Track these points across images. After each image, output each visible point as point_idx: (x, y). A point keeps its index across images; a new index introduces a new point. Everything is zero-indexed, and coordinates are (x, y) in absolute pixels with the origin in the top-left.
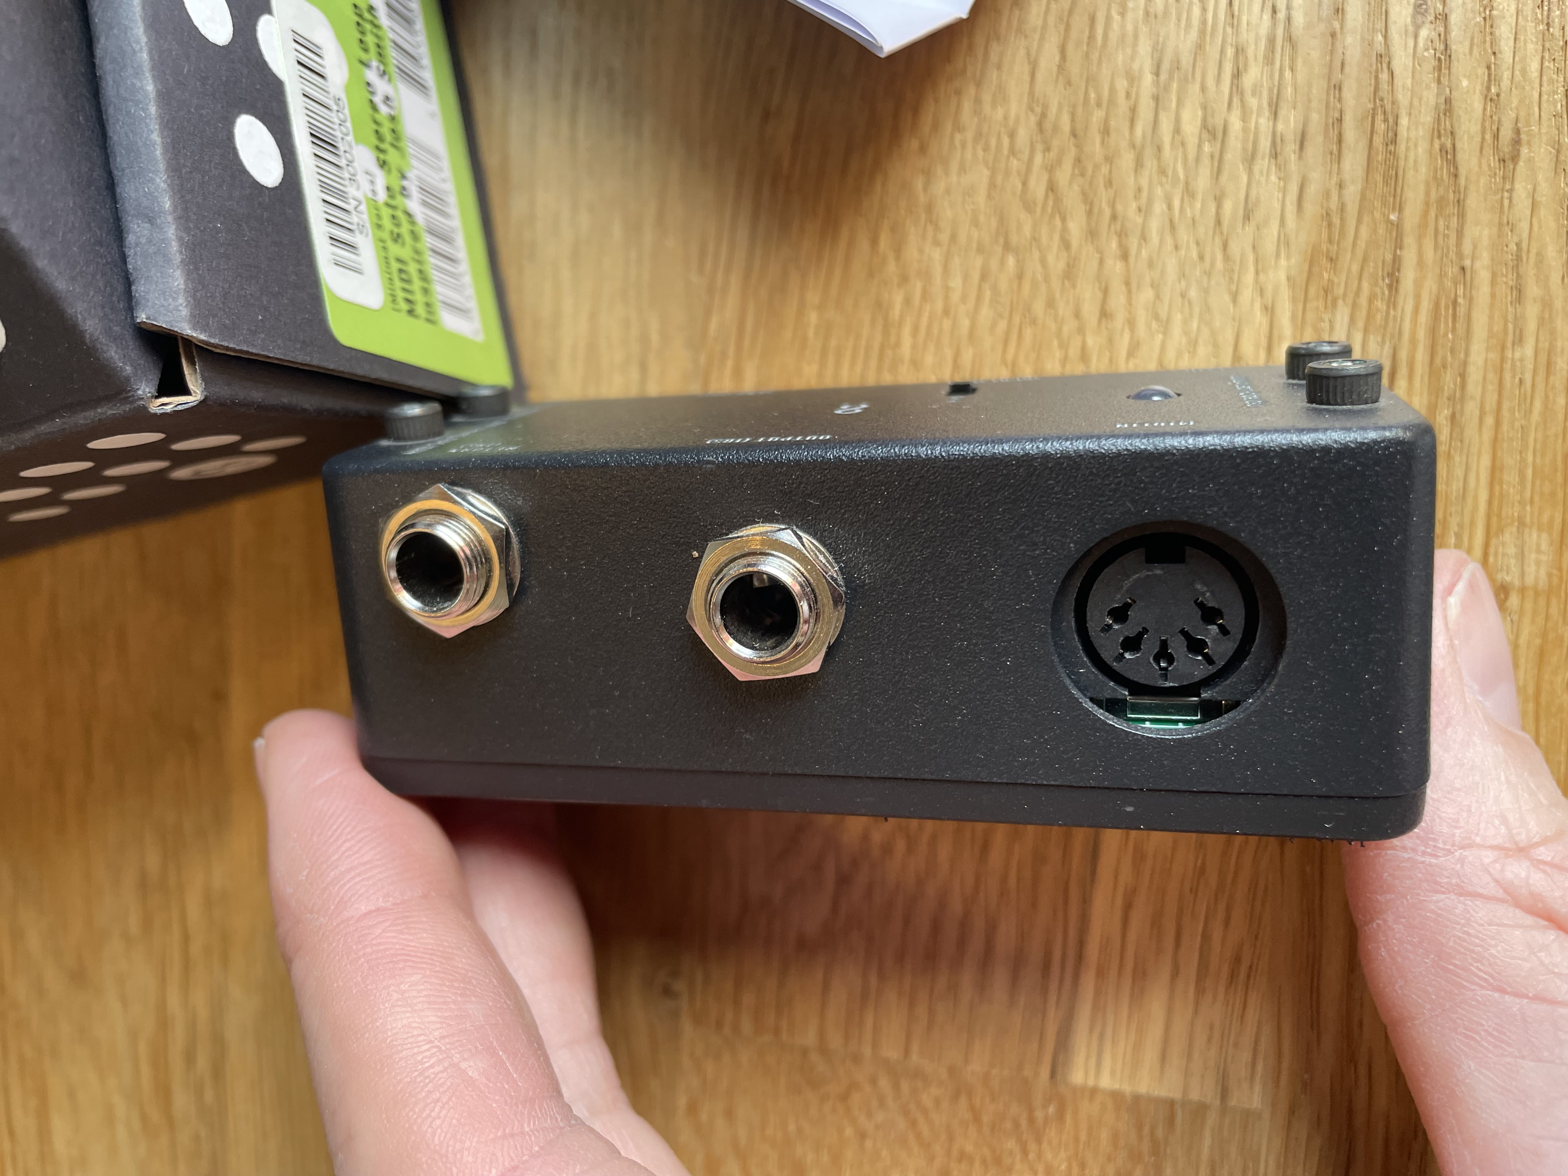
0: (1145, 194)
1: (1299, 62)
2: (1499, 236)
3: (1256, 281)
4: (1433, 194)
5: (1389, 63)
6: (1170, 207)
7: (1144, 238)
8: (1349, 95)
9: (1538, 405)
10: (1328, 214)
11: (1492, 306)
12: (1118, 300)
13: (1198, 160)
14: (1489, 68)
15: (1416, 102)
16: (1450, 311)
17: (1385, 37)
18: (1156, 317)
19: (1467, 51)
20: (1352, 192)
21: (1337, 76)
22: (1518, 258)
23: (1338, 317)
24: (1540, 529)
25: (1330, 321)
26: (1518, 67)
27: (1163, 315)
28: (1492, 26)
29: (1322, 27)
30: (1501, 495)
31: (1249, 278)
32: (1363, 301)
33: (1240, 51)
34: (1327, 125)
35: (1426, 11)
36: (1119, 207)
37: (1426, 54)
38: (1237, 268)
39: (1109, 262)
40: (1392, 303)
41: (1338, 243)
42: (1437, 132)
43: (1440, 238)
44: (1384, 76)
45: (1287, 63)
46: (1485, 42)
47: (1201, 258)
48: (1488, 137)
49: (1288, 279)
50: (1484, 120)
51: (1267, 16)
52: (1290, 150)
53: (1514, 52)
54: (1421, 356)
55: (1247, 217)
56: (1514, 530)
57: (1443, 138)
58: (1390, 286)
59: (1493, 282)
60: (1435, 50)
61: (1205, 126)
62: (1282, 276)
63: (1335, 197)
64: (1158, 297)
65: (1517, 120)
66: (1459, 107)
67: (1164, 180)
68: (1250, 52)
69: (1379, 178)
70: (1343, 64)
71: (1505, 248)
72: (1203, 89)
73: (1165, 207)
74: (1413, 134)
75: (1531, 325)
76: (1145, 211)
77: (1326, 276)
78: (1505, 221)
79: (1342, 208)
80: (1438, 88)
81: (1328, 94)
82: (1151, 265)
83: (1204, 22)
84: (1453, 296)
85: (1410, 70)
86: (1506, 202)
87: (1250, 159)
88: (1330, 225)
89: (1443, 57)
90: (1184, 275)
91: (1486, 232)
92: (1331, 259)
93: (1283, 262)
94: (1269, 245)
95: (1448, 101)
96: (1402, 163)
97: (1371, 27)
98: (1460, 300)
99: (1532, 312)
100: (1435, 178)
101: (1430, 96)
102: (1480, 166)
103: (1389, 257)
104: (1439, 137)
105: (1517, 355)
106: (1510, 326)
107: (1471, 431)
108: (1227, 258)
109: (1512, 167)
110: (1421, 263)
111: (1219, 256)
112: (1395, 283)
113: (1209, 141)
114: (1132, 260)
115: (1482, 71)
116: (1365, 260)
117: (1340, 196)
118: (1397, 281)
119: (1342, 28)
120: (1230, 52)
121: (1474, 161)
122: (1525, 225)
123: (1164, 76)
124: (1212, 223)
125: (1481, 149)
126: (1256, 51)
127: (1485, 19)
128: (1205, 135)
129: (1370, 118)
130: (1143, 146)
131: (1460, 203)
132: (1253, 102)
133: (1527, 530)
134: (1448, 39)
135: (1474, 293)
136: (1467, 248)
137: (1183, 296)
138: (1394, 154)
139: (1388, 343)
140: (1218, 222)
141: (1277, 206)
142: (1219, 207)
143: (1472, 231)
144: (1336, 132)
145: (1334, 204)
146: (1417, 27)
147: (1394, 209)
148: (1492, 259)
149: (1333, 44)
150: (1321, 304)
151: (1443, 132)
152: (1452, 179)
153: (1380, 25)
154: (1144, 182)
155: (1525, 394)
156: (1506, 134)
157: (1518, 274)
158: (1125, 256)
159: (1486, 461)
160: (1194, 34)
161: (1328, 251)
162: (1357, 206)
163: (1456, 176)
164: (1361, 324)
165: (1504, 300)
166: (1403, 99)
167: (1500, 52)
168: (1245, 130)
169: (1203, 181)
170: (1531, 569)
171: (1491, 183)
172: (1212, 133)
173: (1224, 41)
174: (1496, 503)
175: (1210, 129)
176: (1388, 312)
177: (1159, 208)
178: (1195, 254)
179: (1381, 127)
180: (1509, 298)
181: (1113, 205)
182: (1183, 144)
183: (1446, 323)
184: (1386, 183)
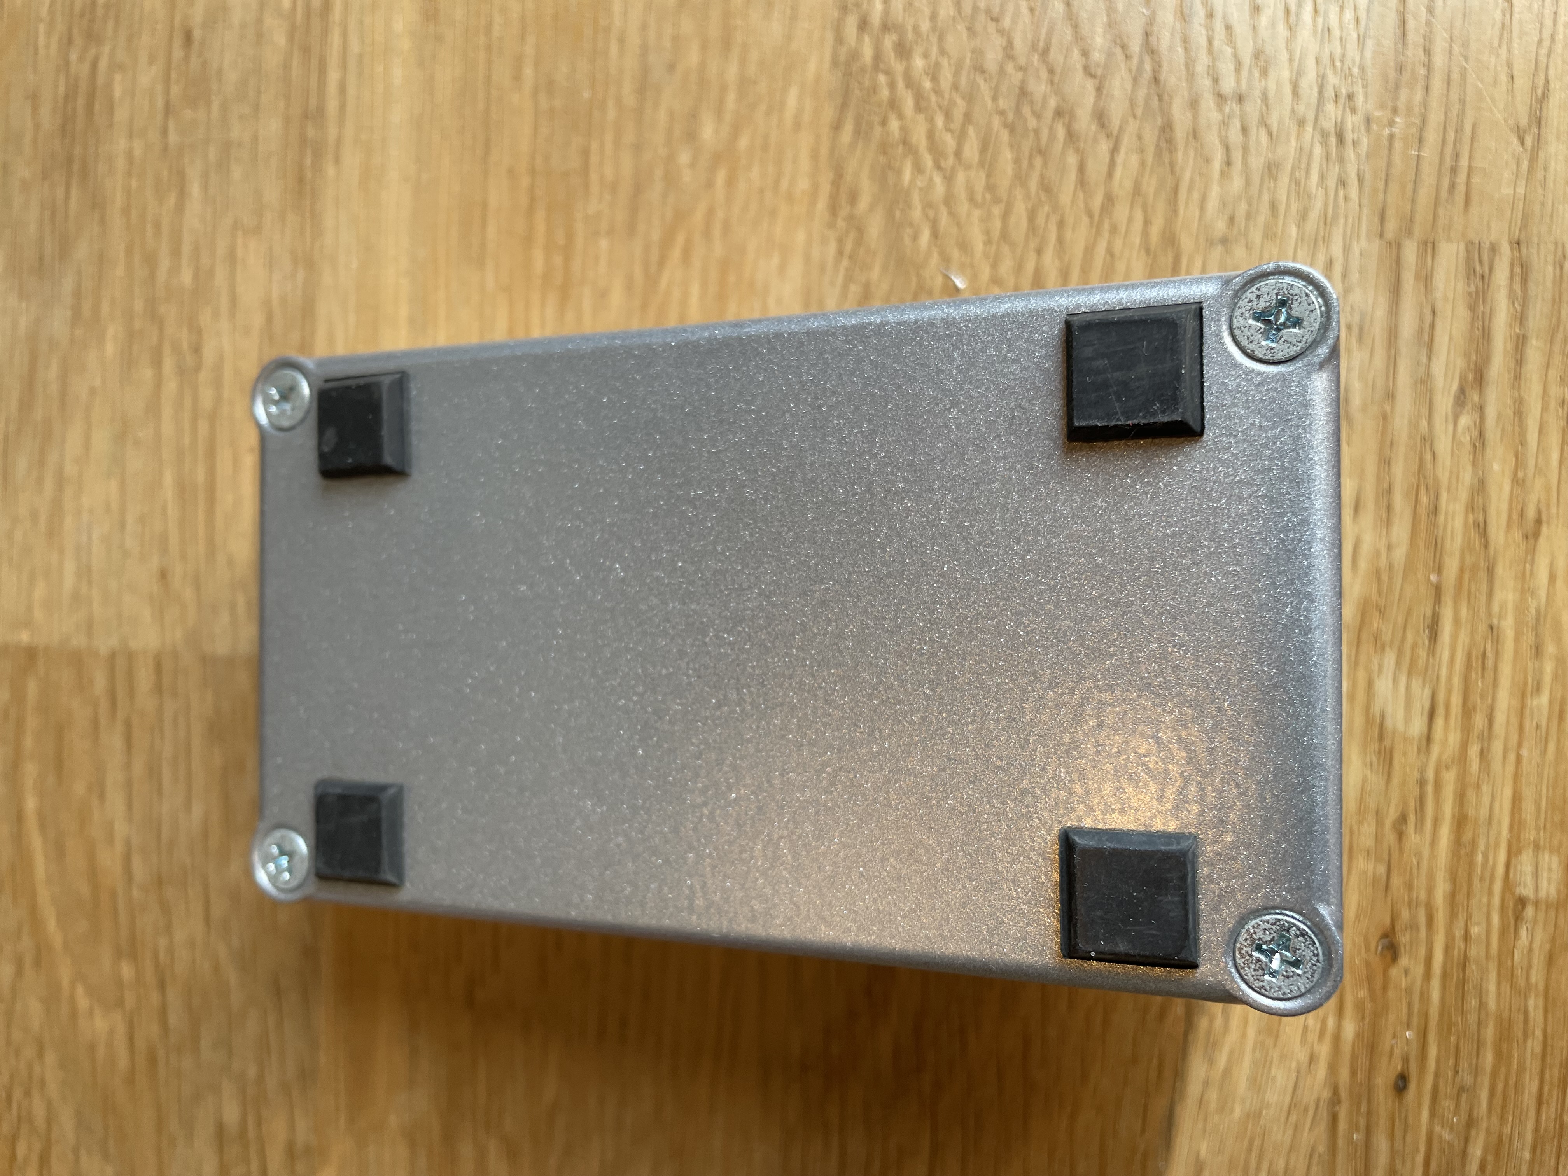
20: (1400, 554)
30: (1520, 822)
44: (1428, 456)
48: (1515, 516)
54: (1456, 700)
56: (1531, 851)
58: (1430, 639)
69: (1422, 544)
70: (1392, 443)
84: (1482, 649)
103: (1429, 613)
107: (1496, 765)
110: (1457, 621)
116: (1409, 612)
117: (1388, 556)
121: (1502, 534)
122: (1543, 593)
131: (1491, 571)
136: (1496, 608)
139: (1427, 686)
143: (1499, 595)
152: (1483, 548)
157: (1536, 634)
159: (1508, 792)
163: (1486, 547)
174: (1516, 827)
179: (1424, 499)
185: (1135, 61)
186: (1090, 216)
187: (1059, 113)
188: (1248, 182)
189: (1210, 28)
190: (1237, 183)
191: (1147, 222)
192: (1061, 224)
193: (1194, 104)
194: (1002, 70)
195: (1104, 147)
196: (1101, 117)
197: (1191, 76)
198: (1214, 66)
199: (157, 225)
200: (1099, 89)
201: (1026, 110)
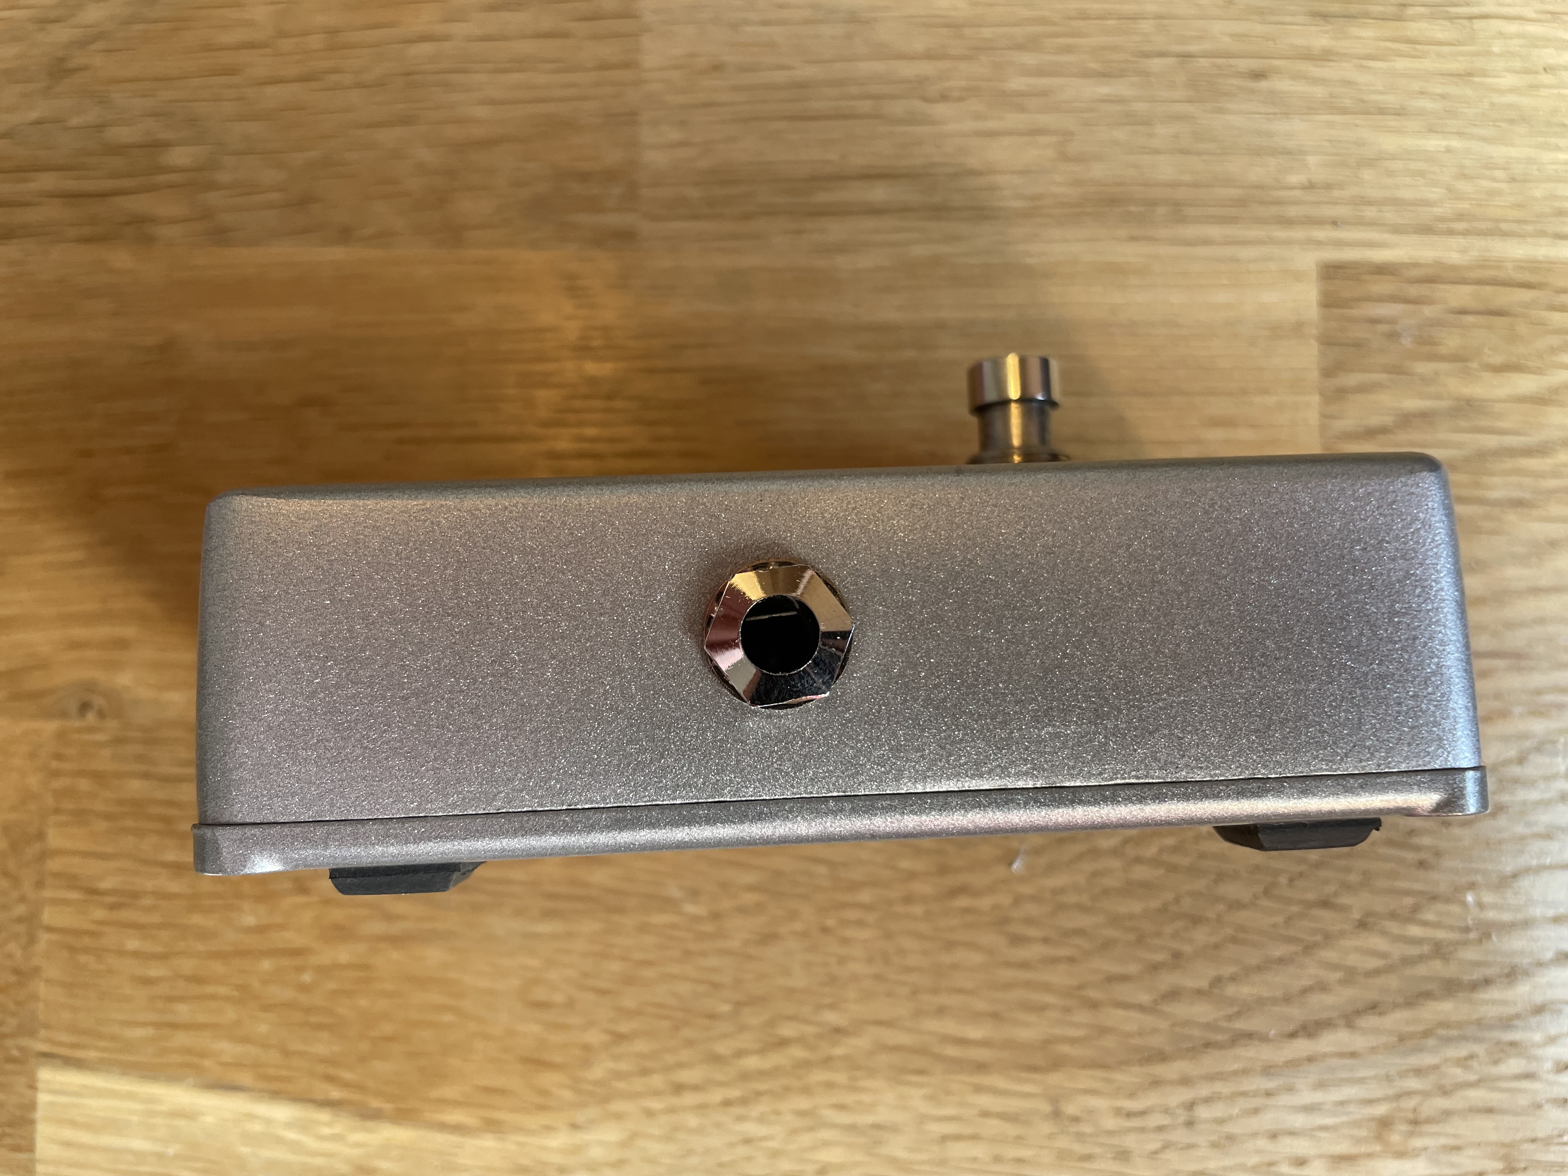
185: (1225, 1024)
186: (1081, 987)
187: (1177, 955)
188: (1110, 1133)
189: (1255, 1094)
190: (1110, 1123)
191: (1073, 1041)
192: (1071, 960)
193: (1185, 1081)
194: (1219, 899)
195: (1145, 998)
196: (1173, 995)
197: (1211, 1078)
198: (1220, 1098)
199: (1068, 49)
200: (1199, 992)
201: (1180, 924)
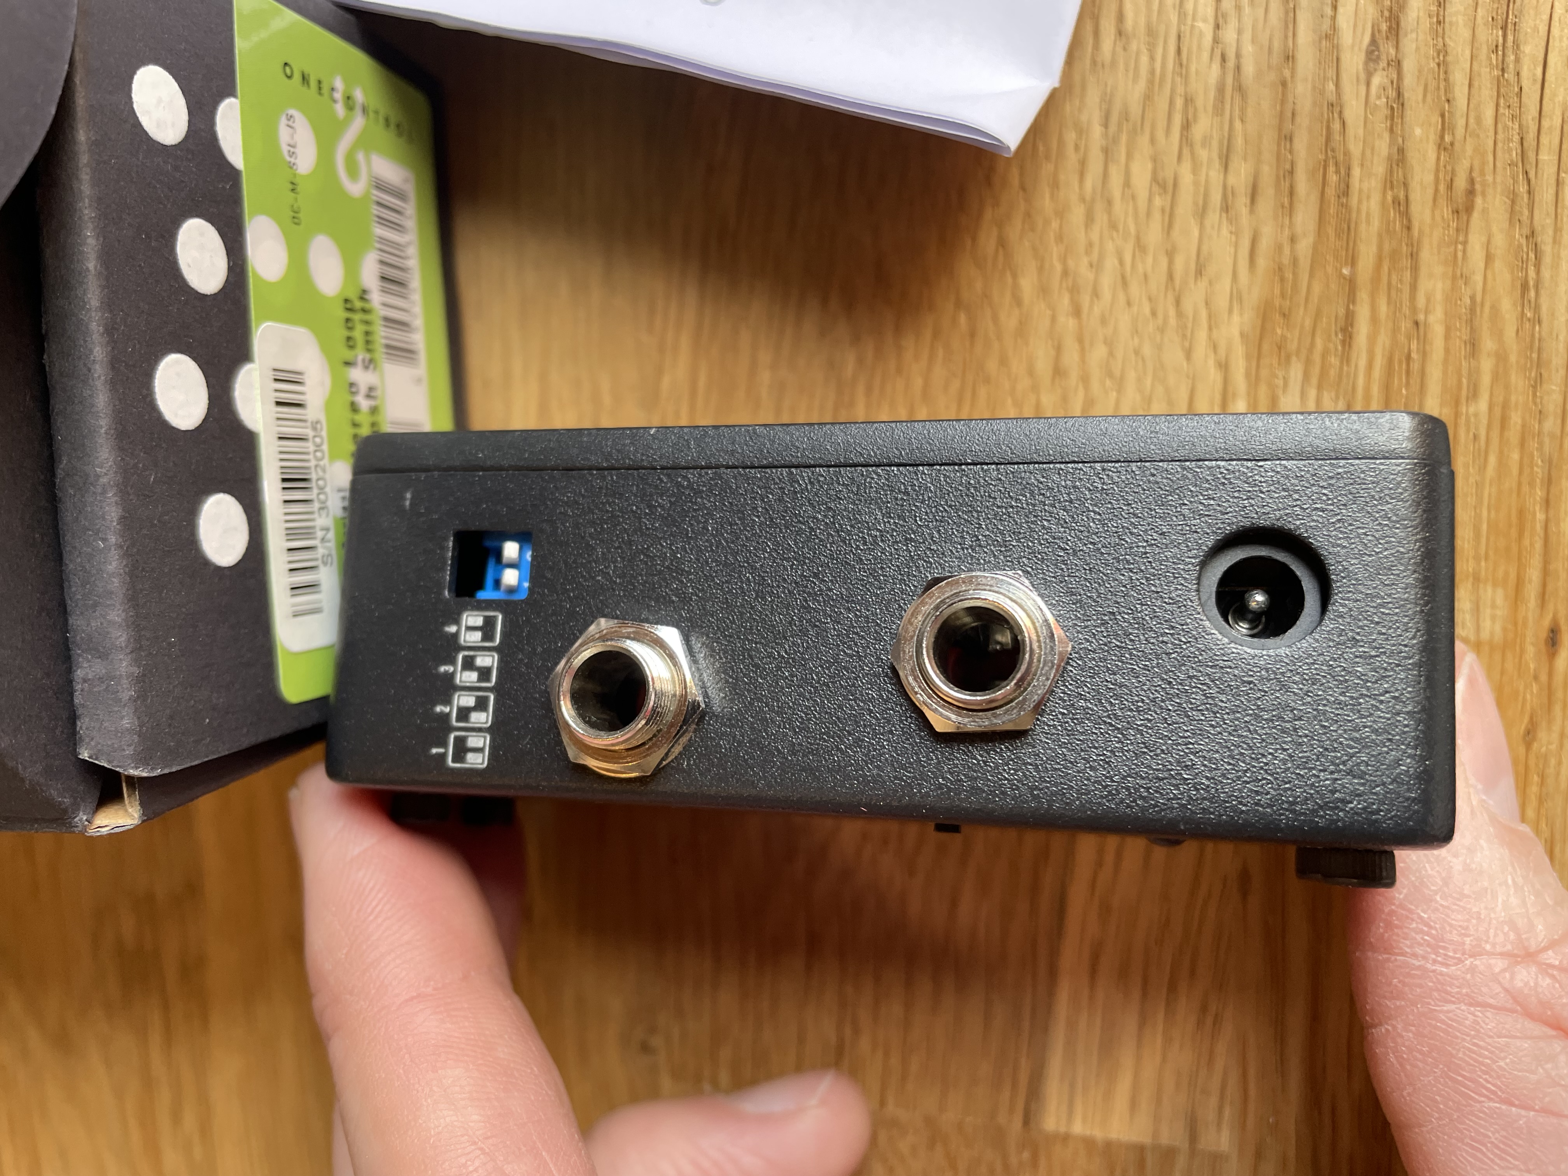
0: (1096, 250)
1: (1250, 111)
2: (1453, 289)
3: (1210, 337)
4: (1387, 247)
5: (1341, 112)
6: (1121, 263)
7: (1096, 294)
8: (1301, 144)
9: (1492, 460)
10: (1280, 269)
11: (1446, 361)
12: (1071, 357)
13: (1149, 214)
14: (1443, 116)
15: (1368, 152)
16: (1404, 366)
17: (1337, 85)
18: (1110, 374)
19: (1420, 97)
21: (1288, 126)
22: (1472, 310)
23: (1292, 373)
24: (1495, 585)
25: (1284, 378)
26: (1472, 115)
27: (1117, 373)
28: (1446, 73)
29: (1272, 77)
31: (1202, 335)
32: (1317, 357)
33: (1189, 101)
34: (1278, 177)
35: (1378, 57)
36: (1071, 263)
37: (1378, 102)
38: (1190, 325)
39: (1062, 319)
40: (1346, 358)
41: (1291, 298)
42: (1389, 183)
43: (1393, 293)
45: (1237, 112)
46: (1438, 88)
47: (1154, 313)
49: (1242, 335)
50: (1437, 171)
51: (1216, 68)
52: (1242, 203)
53: (1469, 99)
55: (1199, 272)
57: (1395, 190)
59: (1447, 337)
60: (1388, 98)
61: (1155, 179)
62: (1235, 332)
63: (1287, 250)
64: (1111, 354)
65: (1471, 170)
66: (1413, 157)
67: (1115, 234)
68: (1200, 102)
71: (1459, 302)
72: (1153, 141)
73: (1116, 262)
74: (1365, 186)
75: (1486, 380)
76: (1097, 267)
77: (1279, 331)
78: (1459, 274)
79: (1295, 261)
80: (1390, 138)
81: (1279, 145)
82: (1104, 321)
83: (1152, 72)
85: (1362, 119)
86: (1460, 254)
87: (1201, 213)
88: (1282, 280)
89: (1395, 106)
90: (1137, 332)
91: (1439, 285)
92: (1284, 315)
93: (1236, 318)
94: (1222, 301)
95: (1401, 151)
96: (1354, 215)
97: (1322, 75)
98: (1414, 355)
99: (1486, 365)
100: (1388, 231)
101: (1383, 146)
102: (1433, 217)
104: (1392, 188)
105: (1472, 410)
106: (1464, 381)
108: (1180, 314)
109: (1465, 218)
111: (1172, 312)
112: (1348, 340)
113: (1160, 194)
114: (1084, 316)
115: (1436, 119)
118: (1351, 337)
119: (1292, 77)
120: (1179, 103)
123: (1113, 128)
124: (1163, 278)
125: (1435, 200)
126: (1205, 99)
127: (1439, 65)
128: (1155, 188)
129: (1321, 170)
130: (1093, 200)
132: (1203, 154)
133: (1481, 586)
134: (1401, 87)
135: (1428, 348)
137: (1137, 352)
138: (1347, 206)
140: (1170, 276)
141: (1230, 261)
142: (1171, 263)
144: (1287, 184)
145: (1286, 260)
146: (1369, 75)
147: (1346, 264)
148: (1446, 314)
149: (1284, 94)
150: (1275, 362)
151: (1395, 183)
153: (1331, 73)
154: (1095, 236)
155: (1479, 450)
156: (1461, 183)
158: (1077, 312)
160: (1142, 85)
161: (1280, 307)
162: (1309, 261)
164: (1314, 381)
165: (1458, 354)
166: (1355, 149)
167: (1454, 98)
168: (1196, 184)
169: (1154, 234)
170: (1487, 624)
171: (1444, 235)
172: (1163, 186)
173: (1173, 91)
175: (1161, 182)
176: (1341, 368)
177: (1110, 263)
178: (1147, 310)
180: (1463, 353)
181: (1064, 260)
182: (1133, 197)
183: (1400, 379)
184: (1338, 236)
